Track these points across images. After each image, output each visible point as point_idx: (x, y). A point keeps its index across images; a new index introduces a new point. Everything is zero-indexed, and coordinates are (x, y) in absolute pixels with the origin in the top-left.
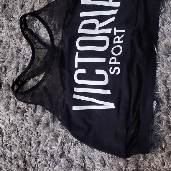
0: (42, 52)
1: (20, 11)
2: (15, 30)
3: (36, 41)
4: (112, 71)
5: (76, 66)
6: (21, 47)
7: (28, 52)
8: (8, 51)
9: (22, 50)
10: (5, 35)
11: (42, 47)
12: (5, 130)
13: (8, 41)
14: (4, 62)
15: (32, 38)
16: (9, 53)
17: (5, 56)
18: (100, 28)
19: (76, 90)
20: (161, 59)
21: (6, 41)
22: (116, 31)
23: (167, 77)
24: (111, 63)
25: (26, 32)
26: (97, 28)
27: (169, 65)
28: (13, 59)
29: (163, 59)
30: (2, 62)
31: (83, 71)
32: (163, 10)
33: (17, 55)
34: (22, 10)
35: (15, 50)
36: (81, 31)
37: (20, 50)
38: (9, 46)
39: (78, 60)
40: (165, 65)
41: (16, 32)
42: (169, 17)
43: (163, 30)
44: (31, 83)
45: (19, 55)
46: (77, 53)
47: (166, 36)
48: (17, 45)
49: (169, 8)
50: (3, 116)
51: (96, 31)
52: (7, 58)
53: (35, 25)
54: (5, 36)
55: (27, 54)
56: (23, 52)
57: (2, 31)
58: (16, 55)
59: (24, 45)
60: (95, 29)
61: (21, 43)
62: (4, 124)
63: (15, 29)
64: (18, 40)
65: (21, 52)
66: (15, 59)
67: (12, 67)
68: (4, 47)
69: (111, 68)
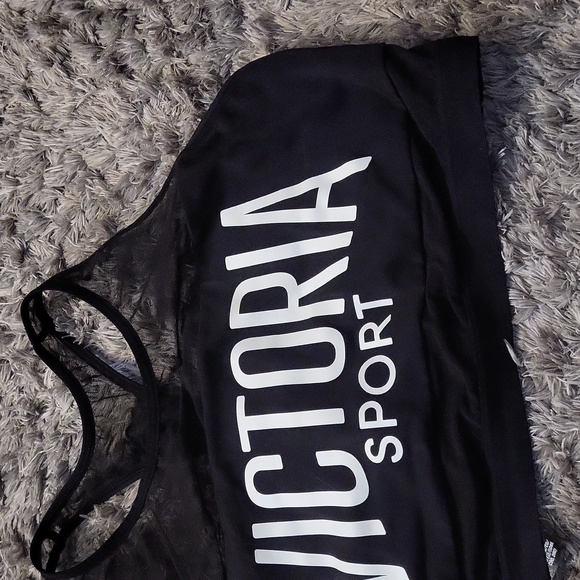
0: (117, 409)
1: (18, 275)
2: (11, 340)
3: (91, 371)
4: (375, 450)
5: (246, 447)
6: (41, 396)
7: (70, 414)
9: (47, 407)
11: (115, 390)
15: (74, 362)
16: (3, 424)
18: (304, 302)
19: (260, 530)
20: (537, 385)
22: (360, 307)
23: (573, 445)
24: (364, 425)
25: (51, 343)
26: (293, 299)
27: (571, 403)
28: (20, 445)
29: (544, 382)
31: (273, 462)
32: (508, 215)
33: (34, 426)
34: (25, 269)
35: (21, 412)
36: (238, 320)
37: (40, 408)
39: (247, 424)
40: (557, 404)
41: (17, 347)
42: (534, 233)
43: (523, 281)
44: (98, 523)
45: (40, 425)
46: (241, 401)
47: (539, 302)
48: (28, 391)
49: (528, 205)
51: (294, 313)
53: (76, 315)
55: (69, 418)
56: (52, 414)
58: (29, 430)
59: (51, 391)
60: (287, 307)
61: (40, 381)
63: (11, 337)
64: (26, 378)
65: (45, 416)
66: (29, 444)
67: (23, 471)
69: (370, 443)
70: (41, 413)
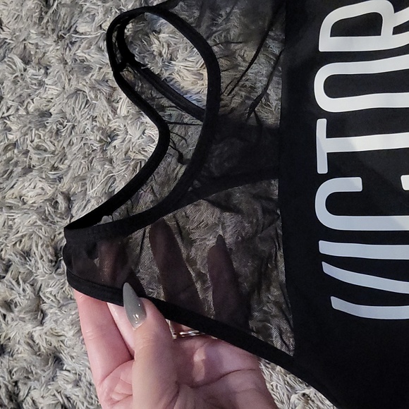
0: (190, 135)
1: (101, 10)
2: (87, 73)
3: (165, 102)
5: (322, 168)
6: (113, 125)
7: (141, 140)
8: (70, 144)
9: (117, 135)
10: (56, 92)
11: (188, 118)
12: (86, 404)
13: (68, 110)
14: (60, 179)
15: (149, 92)
16: (75, 148)
17: (62, 161)
18: (397, 30)
19: (326, 247)
21: (62, 112)
25: (127, 74)
26: (387, 28)
28: (90, 168)
30: (54, 180)
31: (354, 184)
33: (104, 151)
34: (107, 5)
35: (94, 138)
37: (112, 136)
38: (74, 127)
39: (326, 145)
41: (94, 77)
45: (110, 152)
46: (322, 124)
48: (101, 121)
50: (72, 357)
51: (386, 40)
52: (69, 166)
53: (155, 47)
54: (58, 95)
55: (140, 145)
56: (123, 142)
57: (46, 81)
58: (99, 155)
59: (125, 117)
60: (380, 35)
61: (114, 111)
62: (81, 384)
63: (88, 69)
64: (102, 104)
65: (114, 143)
66: (99, 168)
67: (90, 193)
68: (58, 130)
70: (113, 139)
